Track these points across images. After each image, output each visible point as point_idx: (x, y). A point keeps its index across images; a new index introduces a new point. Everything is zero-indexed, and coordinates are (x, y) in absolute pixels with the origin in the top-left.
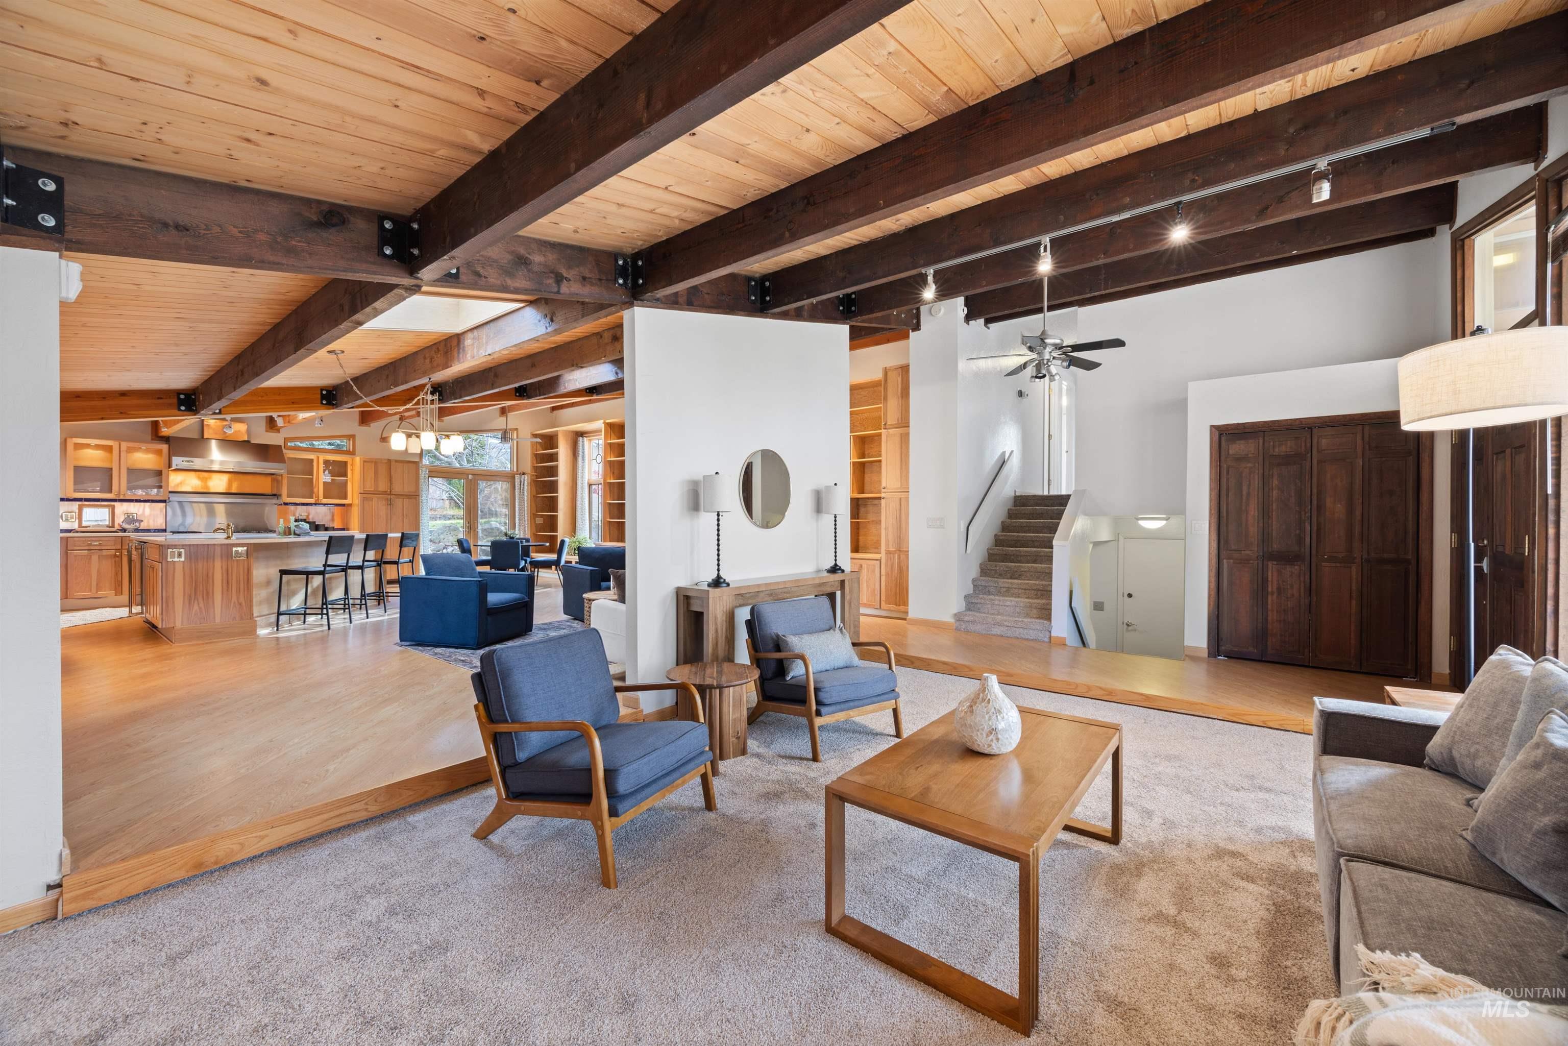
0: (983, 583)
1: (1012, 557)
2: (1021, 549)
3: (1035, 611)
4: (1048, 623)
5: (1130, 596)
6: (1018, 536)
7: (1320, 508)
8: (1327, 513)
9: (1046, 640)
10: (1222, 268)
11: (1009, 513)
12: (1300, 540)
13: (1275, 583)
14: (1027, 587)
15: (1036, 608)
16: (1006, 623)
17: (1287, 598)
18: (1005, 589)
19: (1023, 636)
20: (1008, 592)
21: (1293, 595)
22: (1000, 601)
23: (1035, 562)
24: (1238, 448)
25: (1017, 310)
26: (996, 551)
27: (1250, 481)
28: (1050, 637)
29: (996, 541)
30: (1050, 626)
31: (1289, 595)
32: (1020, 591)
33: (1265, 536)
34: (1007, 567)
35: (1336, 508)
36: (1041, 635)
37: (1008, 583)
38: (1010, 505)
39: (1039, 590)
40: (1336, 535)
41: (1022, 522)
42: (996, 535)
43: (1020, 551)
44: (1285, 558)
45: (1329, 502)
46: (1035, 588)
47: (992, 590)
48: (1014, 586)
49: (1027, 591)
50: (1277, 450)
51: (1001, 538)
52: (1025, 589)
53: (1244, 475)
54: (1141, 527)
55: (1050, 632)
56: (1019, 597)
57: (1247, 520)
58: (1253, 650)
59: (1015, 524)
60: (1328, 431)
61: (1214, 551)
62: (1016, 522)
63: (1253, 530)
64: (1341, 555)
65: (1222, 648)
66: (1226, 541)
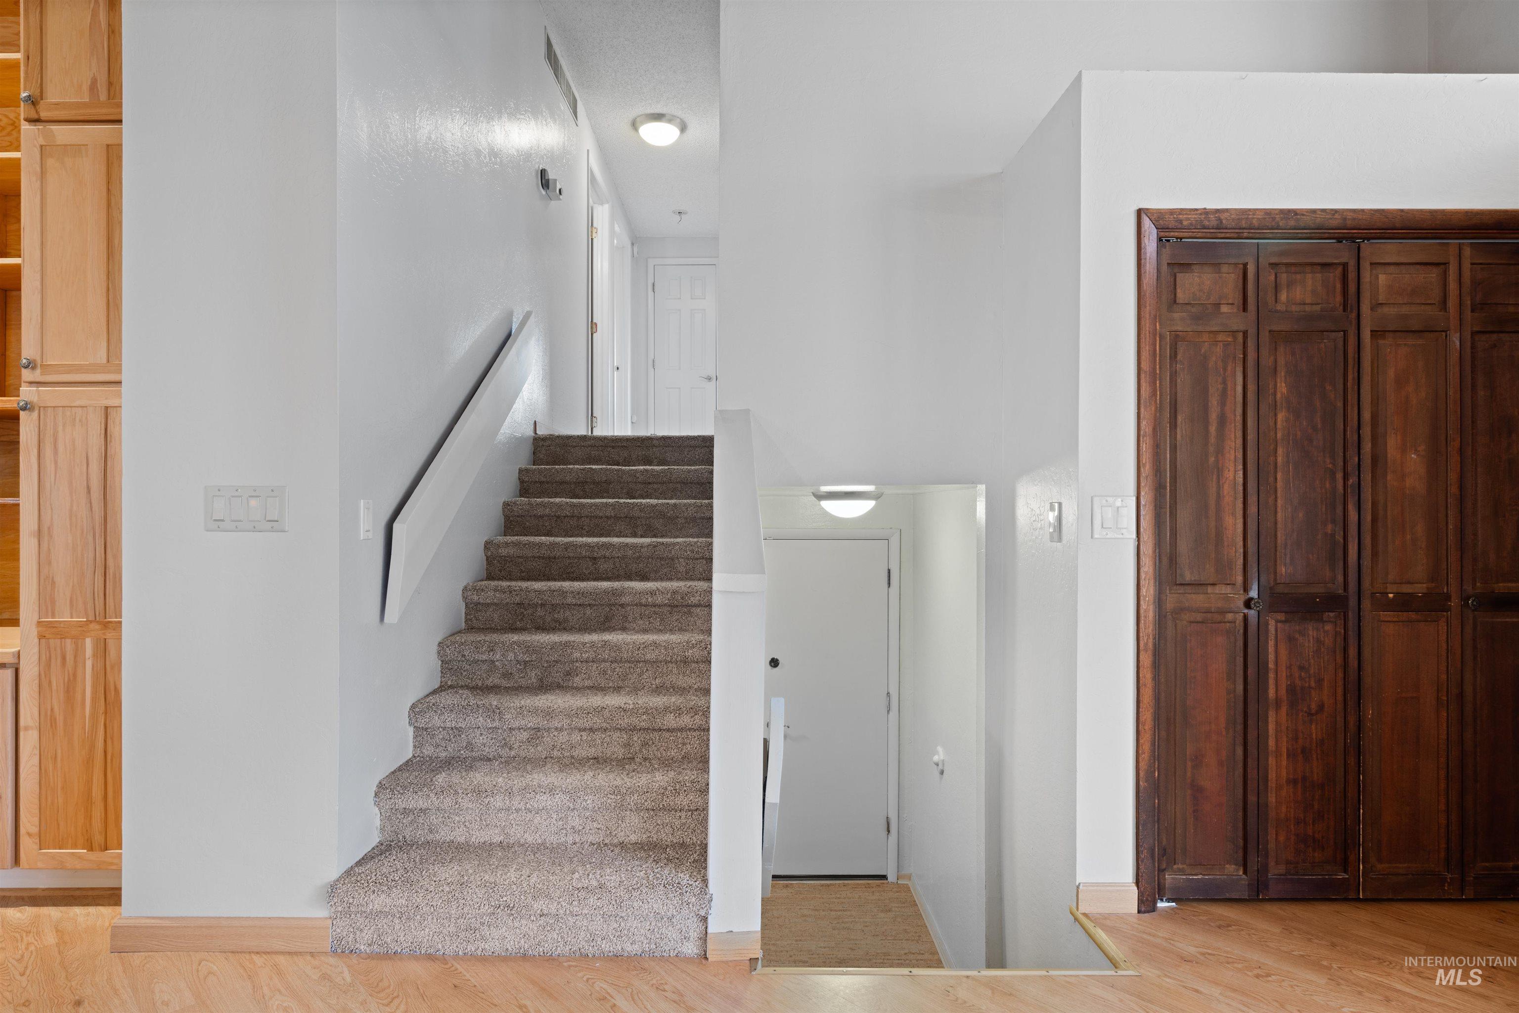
0: (450, 720)
1: (540, 612)
2: (566, 585)
4: (698, 882)
5: (774, 663)
6: (553, 545)
7: (1378, 463)
8: (1389, 477)
11: (522, 481)
12: (1338, 554)
13: (1283, 674)
17: (1310, 714)
18: (525, 735)
21: (1321, 707)
22: (510, 793)
23: (605, 625)
24: (1196, 284)
26: (489, 597)
27: (1224, 382)
28: (703, 943)
29: (489, 560)
30: (705, 889)
31: (1314, 706)
33: (1260, 543)
34: (528, 648)
35: (1409, 464)
36: (672, 935)
37: (535, 711)
38: (523, 459)
39: (634, 729)
40: (1409, 537)
41: (559, 506)
42: (488, 545)
43: (563, 593)
44: (1303, 604)
45: (1392, 443)
46: (624, 722)
48: (556, 723)
49: (598, 736)
50: (1283, 297)
51: (503, 552)
52: (591, 730)
53: (1211, 364)
54: (826, 514)
55: (705, 919)
57: (1219, 497)
58: (1233, 871)
59: (540, 512)
60: (1390, 251)
61: (1149, 591)
62: (544, 505)
63: (1233, 525)
64: (1420, 589)
65: (1169, 878)
66: (1173, 560)
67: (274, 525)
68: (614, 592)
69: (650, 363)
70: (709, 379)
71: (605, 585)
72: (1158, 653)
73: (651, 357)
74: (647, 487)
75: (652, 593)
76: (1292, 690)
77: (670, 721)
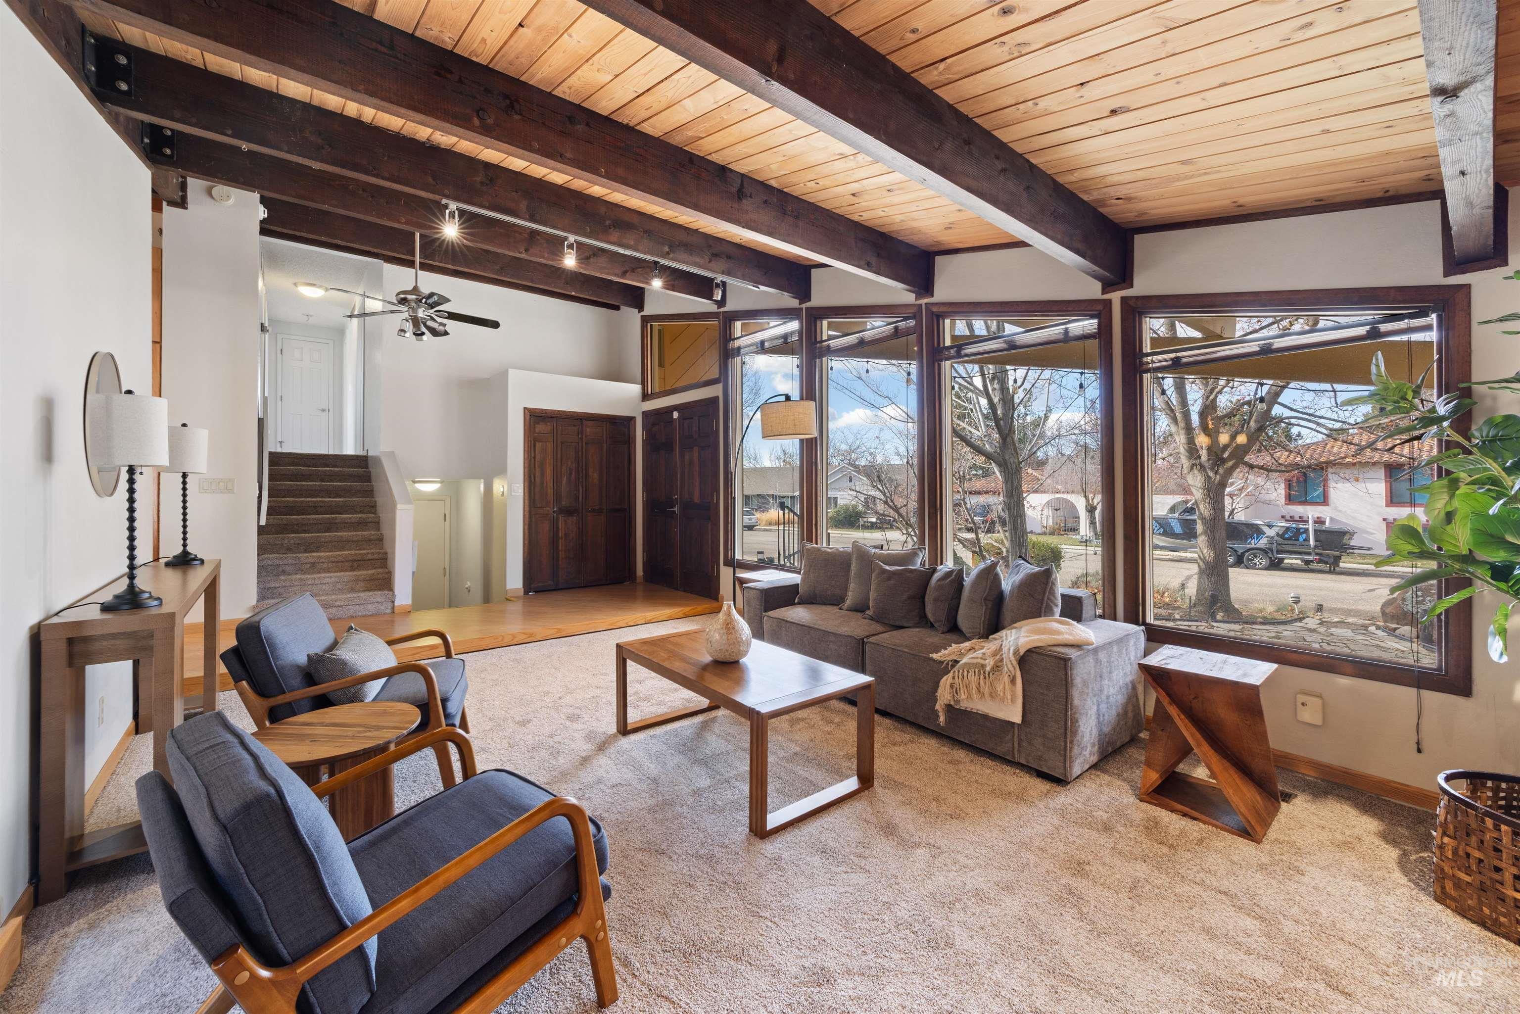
0: (275, 562)
3: (361, 584)
4: (391, 593)
6: (293, 502)
7: (587, 475)
8: (590, 479)
9: (388, 611)
10: (530, 284)
12: (577, 498)
13: (563, 530)
14: (341, 559)
15: (364, 580)
16: (338, 603)
17: (570, 541)
18: (309, 566)
19: (360, 614)
20: (313, 567)
21: (573, 539)
22: (308, 579)
24: (540, 428)
25: (339, 242)
28: (393, 608)
30: (394, 595)
31: (571, 539)
32: (330, 565)
33: (558, 497)
34: (301, 539)
35: (594, 476)
36: (382, 608)
37: (309, 557)
39: (355, 561)
40: (594, 494)
41: (289, 485)
44: (568, 512)
45: (591, 470)
46: (364, 558)
47: (287, 568)
48: (322, 560)
49: (340, 564)
50: (563, 433)
54: (419, 489)
55: (393, 602)
56: (329, 572)
57: (547, 484)
58: (550, 583)
59: (280, 488)
60: (590, 423)
61: (527, 509)
62: (282, 485)
63: (550, 491)
64: (597, 508)
65: (532, 586)
66: (534, 500)
67: (229, 491)
68: (332, 518)
69: (279, 398)
70: (323, 410)
71: (320, 516)
72: (530, 526)
73: (279, 394)
74: (332, 477)
75: (350, 518)
76: (565, 534)
77: (370, 557)
